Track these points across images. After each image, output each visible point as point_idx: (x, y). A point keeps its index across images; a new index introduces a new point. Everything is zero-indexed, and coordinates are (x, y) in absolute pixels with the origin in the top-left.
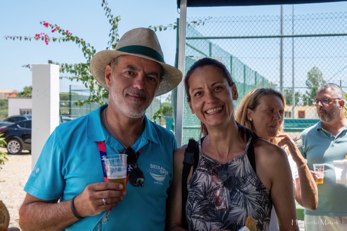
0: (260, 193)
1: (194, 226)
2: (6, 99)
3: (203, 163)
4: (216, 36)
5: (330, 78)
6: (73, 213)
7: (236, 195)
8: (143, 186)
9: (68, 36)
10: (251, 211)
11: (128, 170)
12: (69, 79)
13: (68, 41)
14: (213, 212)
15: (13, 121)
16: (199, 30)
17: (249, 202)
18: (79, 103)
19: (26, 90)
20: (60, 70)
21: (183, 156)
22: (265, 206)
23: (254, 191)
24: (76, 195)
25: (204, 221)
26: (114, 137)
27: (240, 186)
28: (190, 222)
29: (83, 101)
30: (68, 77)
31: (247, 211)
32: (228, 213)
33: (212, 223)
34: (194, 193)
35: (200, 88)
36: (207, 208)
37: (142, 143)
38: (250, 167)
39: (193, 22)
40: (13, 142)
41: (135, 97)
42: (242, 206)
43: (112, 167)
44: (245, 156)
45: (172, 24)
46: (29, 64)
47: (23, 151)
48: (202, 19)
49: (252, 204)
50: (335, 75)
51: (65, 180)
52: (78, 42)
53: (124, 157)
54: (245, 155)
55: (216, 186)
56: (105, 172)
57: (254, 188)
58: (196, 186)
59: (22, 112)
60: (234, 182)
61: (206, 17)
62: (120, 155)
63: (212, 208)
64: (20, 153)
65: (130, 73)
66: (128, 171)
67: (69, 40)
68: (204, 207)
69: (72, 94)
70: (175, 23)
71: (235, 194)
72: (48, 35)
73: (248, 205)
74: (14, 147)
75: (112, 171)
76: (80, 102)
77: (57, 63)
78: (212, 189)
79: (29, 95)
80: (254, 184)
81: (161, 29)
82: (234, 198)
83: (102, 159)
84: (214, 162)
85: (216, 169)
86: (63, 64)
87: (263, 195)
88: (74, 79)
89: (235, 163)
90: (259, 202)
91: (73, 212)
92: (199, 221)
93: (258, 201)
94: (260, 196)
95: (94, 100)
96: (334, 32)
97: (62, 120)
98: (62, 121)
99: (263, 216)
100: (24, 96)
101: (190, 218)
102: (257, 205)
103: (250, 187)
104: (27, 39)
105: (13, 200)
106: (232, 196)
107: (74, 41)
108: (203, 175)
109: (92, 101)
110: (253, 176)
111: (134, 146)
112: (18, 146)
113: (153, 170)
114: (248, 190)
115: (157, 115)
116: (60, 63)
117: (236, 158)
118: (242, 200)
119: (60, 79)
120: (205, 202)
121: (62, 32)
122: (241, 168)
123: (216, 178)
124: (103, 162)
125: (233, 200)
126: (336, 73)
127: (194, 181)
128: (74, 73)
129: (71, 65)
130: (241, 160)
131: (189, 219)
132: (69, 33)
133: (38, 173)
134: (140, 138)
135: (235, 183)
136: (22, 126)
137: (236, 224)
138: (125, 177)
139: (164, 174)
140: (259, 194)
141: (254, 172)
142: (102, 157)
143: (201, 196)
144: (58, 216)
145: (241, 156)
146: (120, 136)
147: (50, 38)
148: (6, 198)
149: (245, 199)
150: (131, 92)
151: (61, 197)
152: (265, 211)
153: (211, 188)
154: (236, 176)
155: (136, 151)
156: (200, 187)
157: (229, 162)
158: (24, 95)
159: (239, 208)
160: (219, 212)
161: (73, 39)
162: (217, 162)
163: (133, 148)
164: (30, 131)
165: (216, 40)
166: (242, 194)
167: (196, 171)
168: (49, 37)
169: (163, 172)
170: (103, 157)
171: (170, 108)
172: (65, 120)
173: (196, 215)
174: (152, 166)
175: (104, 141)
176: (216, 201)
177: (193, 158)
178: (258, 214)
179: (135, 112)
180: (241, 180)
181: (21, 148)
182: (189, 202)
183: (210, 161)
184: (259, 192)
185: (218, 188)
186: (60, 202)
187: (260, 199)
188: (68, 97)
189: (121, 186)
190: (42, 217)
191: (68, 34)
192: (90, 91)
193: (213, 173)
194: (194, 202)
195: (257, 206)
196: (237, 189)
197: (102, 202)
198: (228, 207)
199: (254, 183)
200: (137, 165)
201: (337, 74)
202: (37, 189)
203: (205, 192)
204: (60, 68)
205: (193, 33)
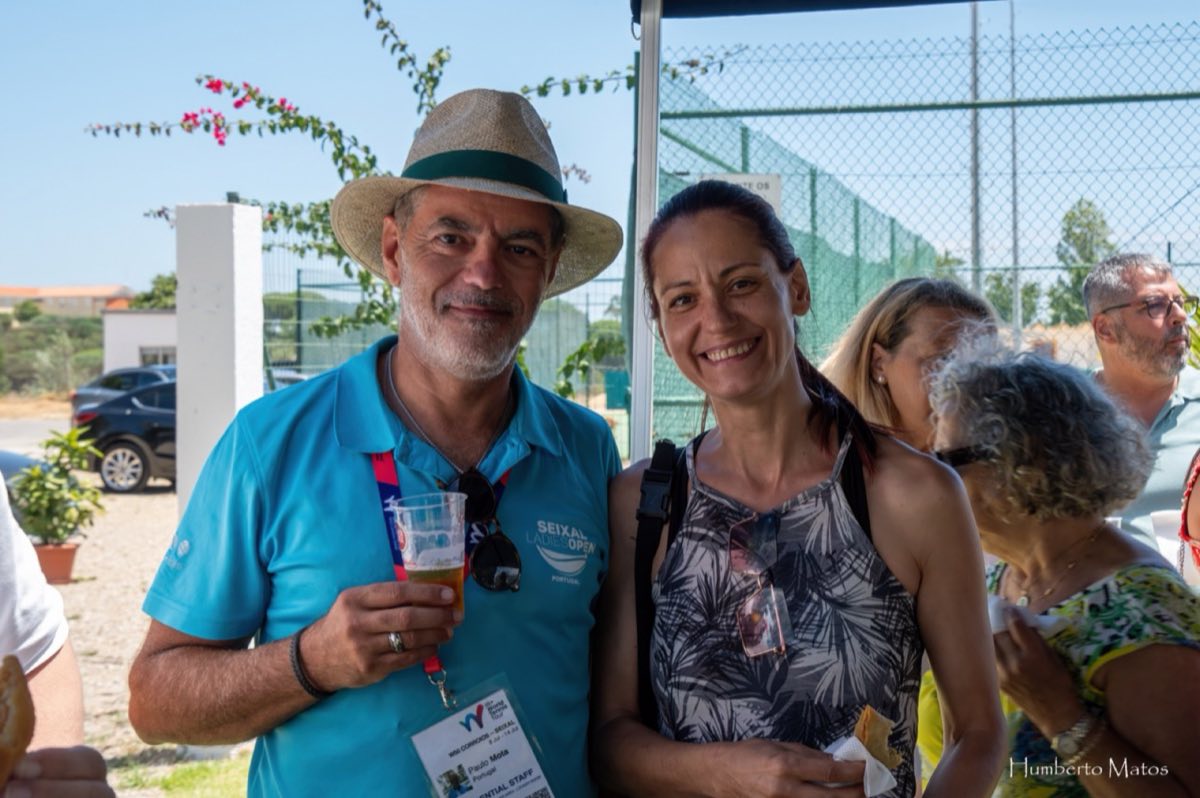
0: (887, 604)
1: (678, 712)
2: (98, 314)
3: (699, 512)
4: (762, 105)
5: (1130, 237)
6: (300, 680)
7: (808, 609)
8: (518, 590)
9: (284, 117)
10: (858, 660)
11: (471, 539)
12: (292, 252)
13: (287, 130)
14: (738, 668)
15: (118, 387)
16: (707, 89)
17: (850, 634)
18: (326, 328)
19: (160, 287)
20: (264, 223)
21: (638, 496)
22: (902, 644)
23: (868, 598)
24: (308, 621)
25: (709, 695)
26: (422, 439)
27: (819, 581)
28: (666, 702)
29: (337, 322)
30: (291, 245)
31: (845, 660)
32: (785, 666)
33: (736, 702)
34: (675, 608)
35: (687, 284)
36: (717, 656)
37: (510, 454)
38: (851, 523)
39: (687, 63)
40: (119, 452)
41: (474, 311)
42: (831, 644)
43: (419, 533)
44: (835, 488)
45: (618, 70)
46: (167, 206)
47: (151, 482)
48: (715, 53)
49: (862, 640)
50: (1147, 226)
51: (272, 575)
52: (318, 133)
53: (456, 501)
54: (833, 484)
55: (744, 585)
56: (396, 548)
57: (867, 589)
58: (682, 588)
59: (148, 357)
60: (801, 571)
61: (729, 47)
62: (442, 494)
63: (733, 653)
64: (141, 489)
65: (451, 239)
66: (472, 542)
67: (290, 128)
68: (709, 653)
69: (305, 300)
70: (629, 68)
71: (805, 607)
72: (224, 114)
73: (847, 643)
74: (123, 470)
75: (420, 546)
76: (328, 323)
77: (254, 200)
78: (732, 594)
79: (169, 301)
80: (868, 576)
81: (583, 89)
82: (802, 620)
83: (387, 509)
84: (735, 506)
85: (742, 530)
86: (275, 206)
87: (894, 609)
88: (308, 252)
89: (802, 510)
90: (882, 631)
91: (298, 676)
92: (693, 695)
93: (879, 628)
94: (885, 612)
95: (373, 317)
96: (1157, 87)
97: (271, 382)
98: (273, 387)
99: (897, 676)
100: (152, 307)
101: (666, 688)
102: (879, 643)
103: (855, 587)
104: (159, 129)
105: (120, 638)
106: (796, 613)
107: (306, 129)
108: (701, 550)
109: (367, 321)
110: (864, 551)
111: (484, 465)
112: (136, 466)
113: (546, 541)
114: (845, 594)
115: (575, 364)
116: (265, 200)
117: (804, 495)
118: (827, 626)
119: (266, 252)
120: (711, 636)
121: (265, 106)
122: (822, 526)
123: (743, 557)
124: (389, 516)
125: (801, 628)
126: (1150, 219)
127: (674, 570)
128: (310, 233)
129: (299, 207)
130: (820, 500)
131: (660, 692)
132: (290, 108)
133: (186, 556)
134: (505, 437)
135: (805, 572)
136: (148, 402)
137: (812, 702)
138: (459, 564)
139: (581, 550)
140: (883, 607)
141: (865, 537)
142: (387, 501)
143: (698, 618)
144: (250, 689)
145: (820, 486)
146: (440, 434)
147: (231, 123)
148: (100, 633)
149: (839, 623)
150: (458, 297)
151: (259, 631)
152: (903, 658)
153: (727, 591)
154: (807, 552)
155: (493, 480)
156: (694, 591)
157: (785, 505)
158: (152, 302)
159: (820, 650)
160: (756, 666)
161: (301, 124)
162: (745, 507)
163: (484, 470)
164: (172, 419)
165: (762, 120)
166: (828, 607)
167: (680, 540)
168: (228, 120)
169: (578, 545)
170: (390, 500)
171: (616, 338)
172: (283, 380)
173: (683, 679)
174: (545, 527)
175: (392, 452)
176: (746, 630)
177: (666, 499)
178: (882, 669)
179: (478, 357)
180: (824, 564)
181: (147, 472)
182: (659, 639)
183: (722, 504)
184: (884, 601)
185: (750, 590)
186: (257, 644)
187: (886, 621)
188: (295, 310)
189: (448, 594)
190: (201, 695)
191: (286, 112)
192: (360, 288)
193: (733, 541)
194: (675, 638)
195: (879, 645)
196: (810, 592)
197: (389, 643)
198: (783, 648)
199: (866, 571)
200: (498, 524)
201: (1153, 223)
202: (183, 605)
203: (709, 605)
204: (263, 217)
205: (688, 99)
